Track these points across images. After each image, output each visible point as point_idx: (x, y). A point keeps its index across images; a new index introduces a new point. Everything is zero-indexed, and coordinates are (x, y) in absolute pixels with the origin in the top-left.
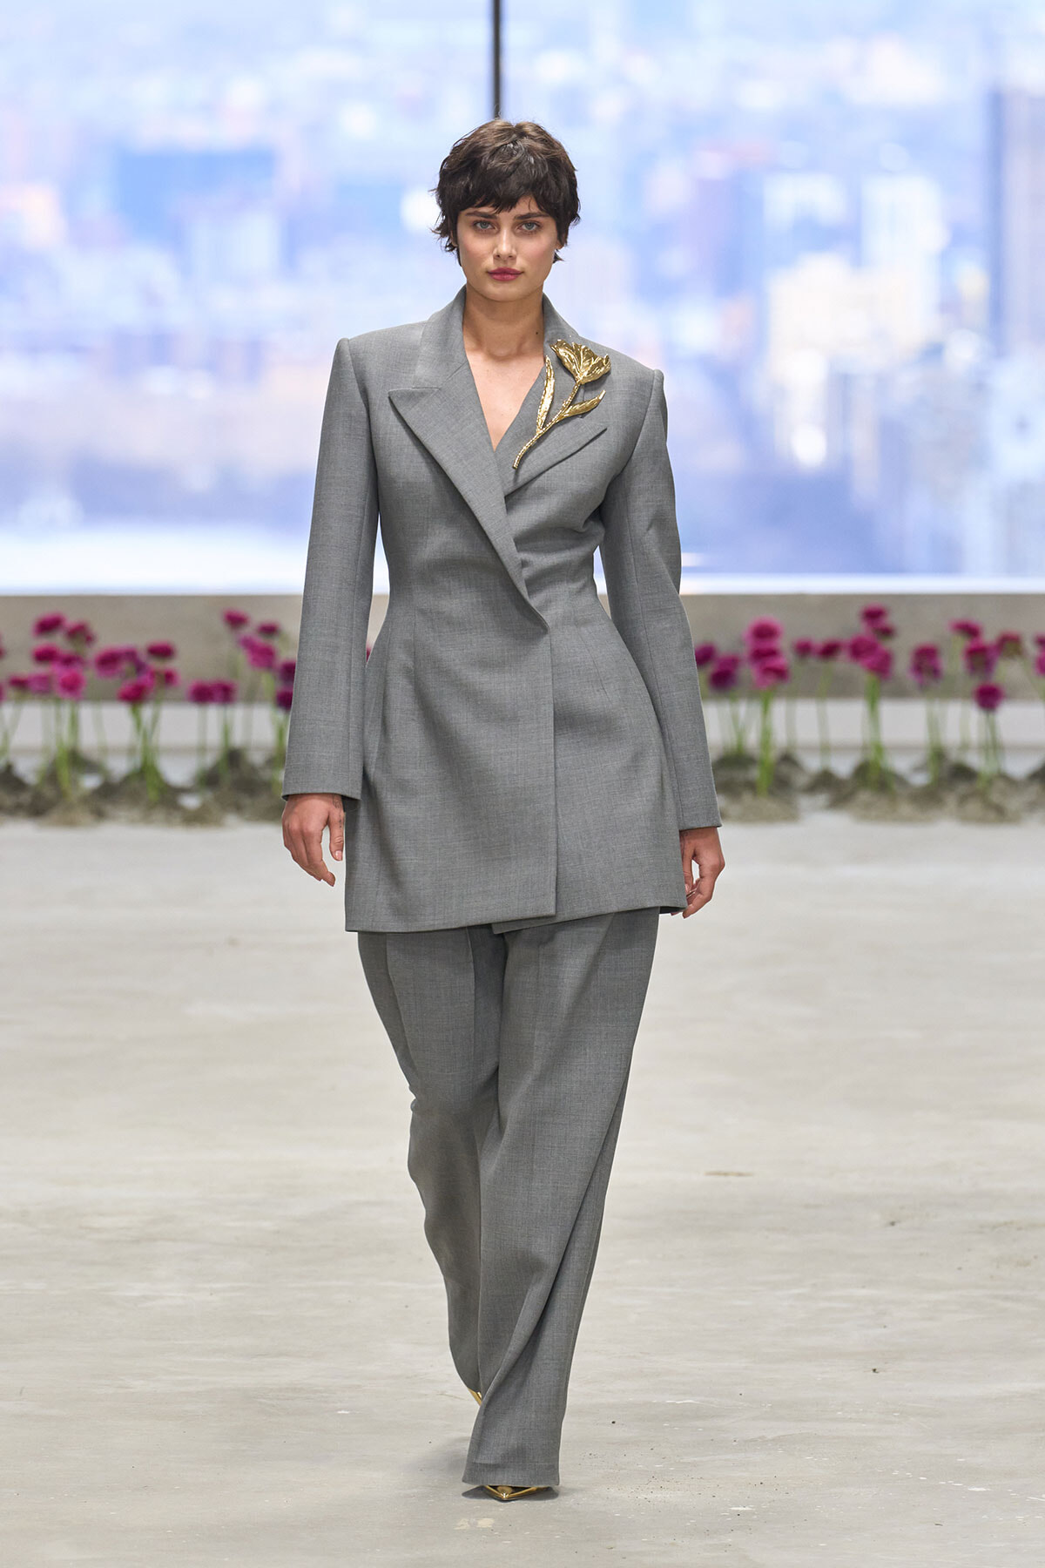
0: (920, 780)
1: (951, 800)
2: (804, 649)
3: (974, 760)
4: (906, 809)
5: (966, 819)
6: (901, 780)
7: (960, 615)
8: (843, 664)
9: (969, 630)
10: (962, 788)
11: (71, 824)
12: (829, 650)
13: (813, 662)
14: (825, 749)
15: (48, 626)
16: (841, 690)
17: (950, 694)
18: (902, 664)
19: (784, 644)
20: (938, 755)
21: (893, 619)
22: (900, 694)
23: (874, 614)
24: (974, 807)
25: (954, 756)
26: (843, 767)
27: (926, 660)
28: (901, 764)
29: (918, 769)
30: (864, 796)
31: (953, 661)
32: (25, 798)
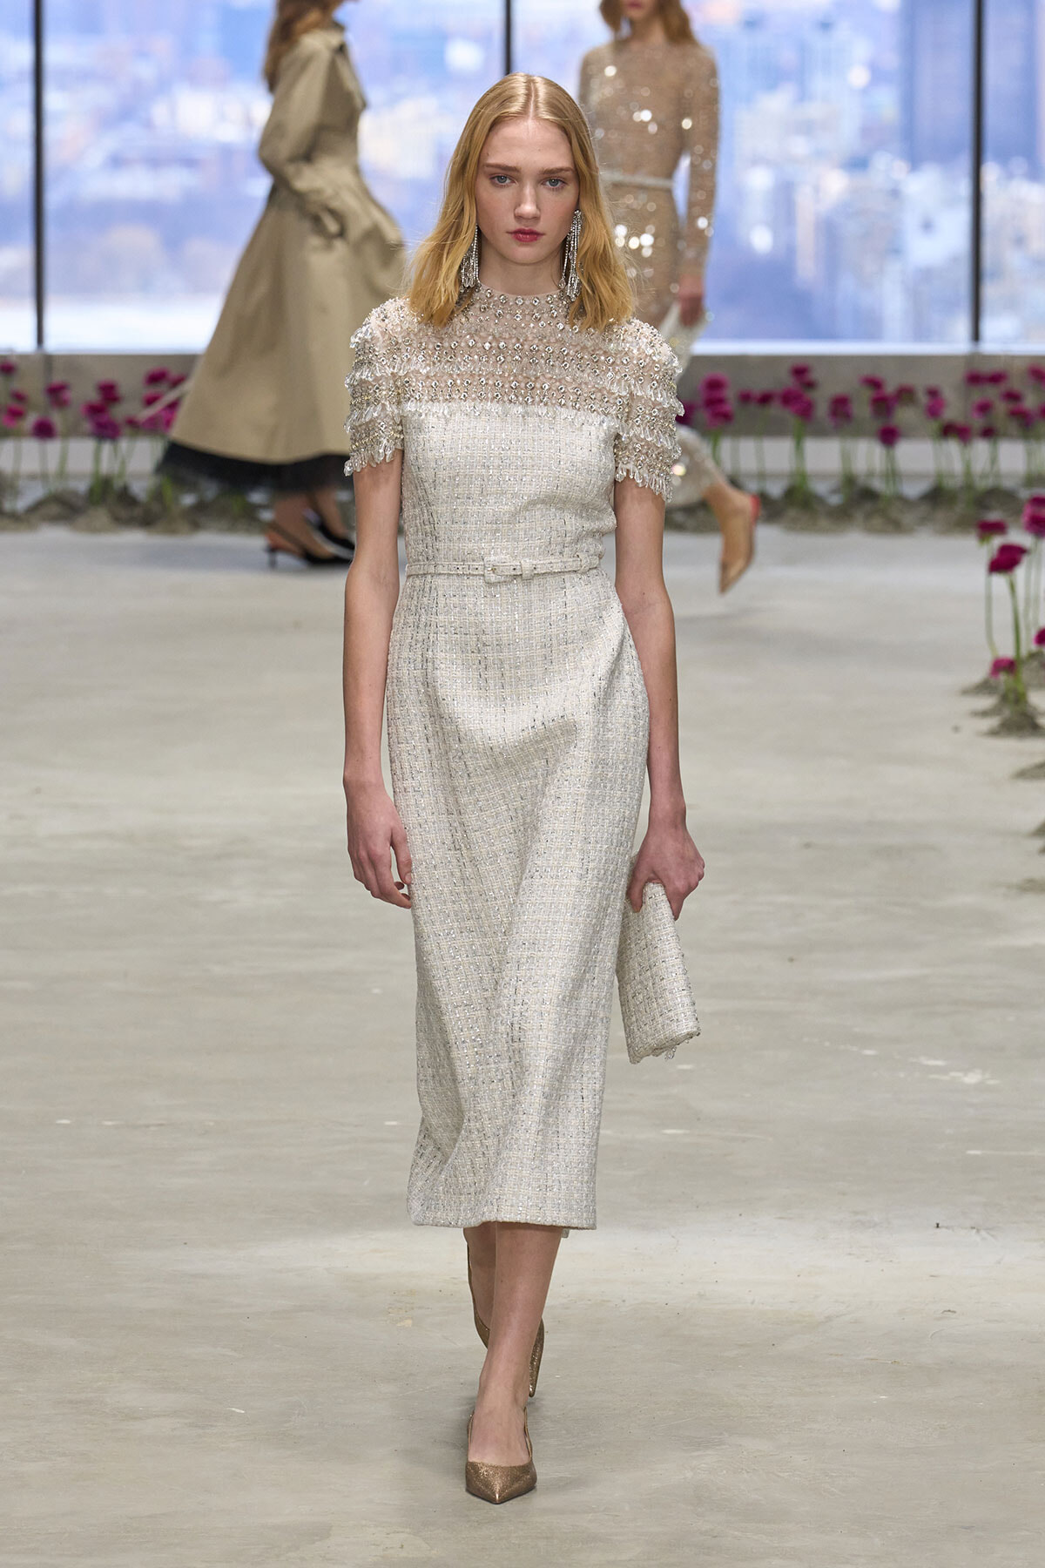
0: (835, 500)
1: (859, 515)
2: (745, 398)
3: (878, 485)
4: (823, 522)
5: (871, 530)
6: (820, 500)
7: (867, 371)
8: (776, 410)
9: (874, 383)
10: (868, 506)
11: (172, 531)
12: (765, 399)
13: (753, 408)
14: (762, 476)
15: (156, 378)
16: (773, 430)
17: (858, 433)
18: (822, 409)
19: (730, 394)
20: (849, 480)
21: (815, 375)
22: (821, 433)
23: (801, 370)
24: (877, 521)
25: (861, 481)
26: (776, 489)
27: (840, 406)
28: (820, 488)
29: (834, 492)
30: (792, 513)
31: (862, 408)
32: (137, 512)
